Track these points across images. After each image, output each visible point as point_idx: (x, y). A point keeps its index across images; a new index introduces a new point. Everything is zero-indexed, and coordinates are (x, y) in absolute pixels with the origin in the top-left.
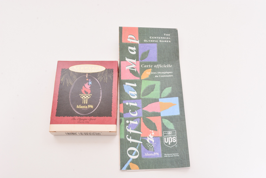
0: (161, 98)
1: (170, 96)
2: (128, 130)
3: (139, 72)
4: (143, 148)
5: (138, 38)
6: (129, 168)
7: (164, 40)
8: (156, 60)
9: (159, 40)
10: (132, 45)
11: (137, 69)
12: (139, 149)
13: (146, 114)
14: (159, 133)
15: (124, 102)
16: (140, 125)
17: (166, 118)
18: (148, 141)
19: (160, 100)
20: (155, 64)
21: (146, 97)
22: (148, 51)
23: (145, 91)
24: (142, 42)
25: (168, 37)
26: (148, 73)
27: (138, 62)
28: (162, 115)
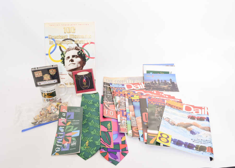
0: (73, 131)
1: (77, 130)
2: (57, 142)
3: (66, 123)
4: (62, 148)
5: (67, 110)
6: (55, 155)
7: (77, 111)
8: (73, 119)
9: (75, 111)
10: (64, 113)
11: (65, 122)
12: (61, 148)
13: (66, 136)
14: (70, 142)
15: (58, 133)
16: (62, 140)
17: (73, 137)
18: (65, 145)
19: (72, 132)
20: (72, 120)
21: (67, 131)
22: (70, 115)
23: (67, 129)
24: (68, 111)
25: (79, 110)
26: (69, 123)
27: (66, 119)
28: (72, 136)
